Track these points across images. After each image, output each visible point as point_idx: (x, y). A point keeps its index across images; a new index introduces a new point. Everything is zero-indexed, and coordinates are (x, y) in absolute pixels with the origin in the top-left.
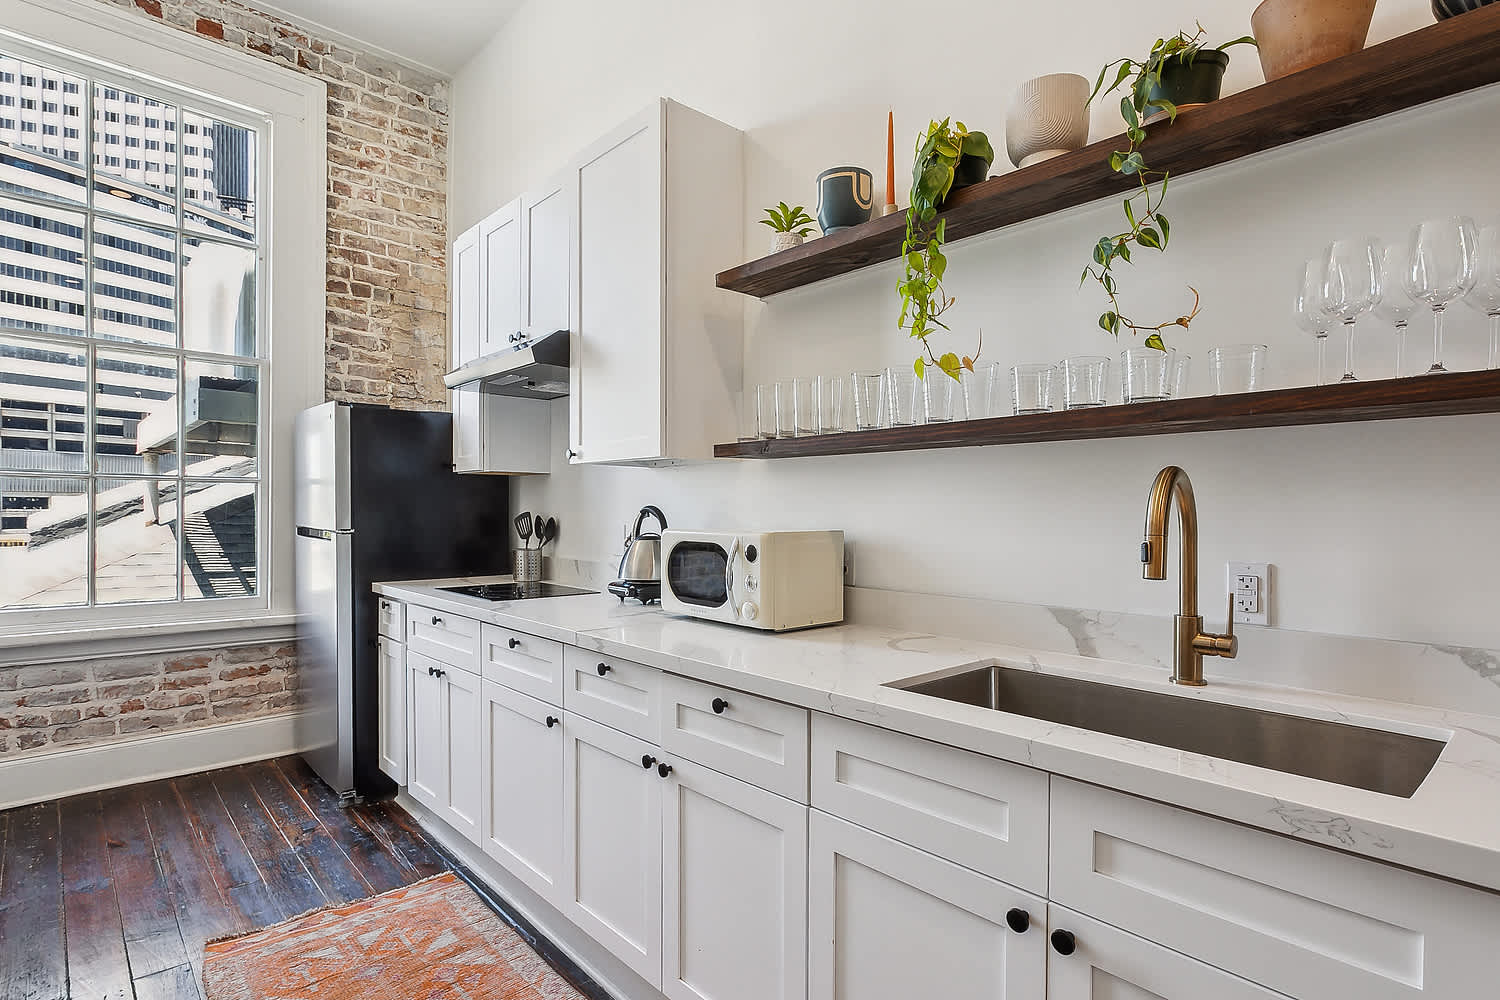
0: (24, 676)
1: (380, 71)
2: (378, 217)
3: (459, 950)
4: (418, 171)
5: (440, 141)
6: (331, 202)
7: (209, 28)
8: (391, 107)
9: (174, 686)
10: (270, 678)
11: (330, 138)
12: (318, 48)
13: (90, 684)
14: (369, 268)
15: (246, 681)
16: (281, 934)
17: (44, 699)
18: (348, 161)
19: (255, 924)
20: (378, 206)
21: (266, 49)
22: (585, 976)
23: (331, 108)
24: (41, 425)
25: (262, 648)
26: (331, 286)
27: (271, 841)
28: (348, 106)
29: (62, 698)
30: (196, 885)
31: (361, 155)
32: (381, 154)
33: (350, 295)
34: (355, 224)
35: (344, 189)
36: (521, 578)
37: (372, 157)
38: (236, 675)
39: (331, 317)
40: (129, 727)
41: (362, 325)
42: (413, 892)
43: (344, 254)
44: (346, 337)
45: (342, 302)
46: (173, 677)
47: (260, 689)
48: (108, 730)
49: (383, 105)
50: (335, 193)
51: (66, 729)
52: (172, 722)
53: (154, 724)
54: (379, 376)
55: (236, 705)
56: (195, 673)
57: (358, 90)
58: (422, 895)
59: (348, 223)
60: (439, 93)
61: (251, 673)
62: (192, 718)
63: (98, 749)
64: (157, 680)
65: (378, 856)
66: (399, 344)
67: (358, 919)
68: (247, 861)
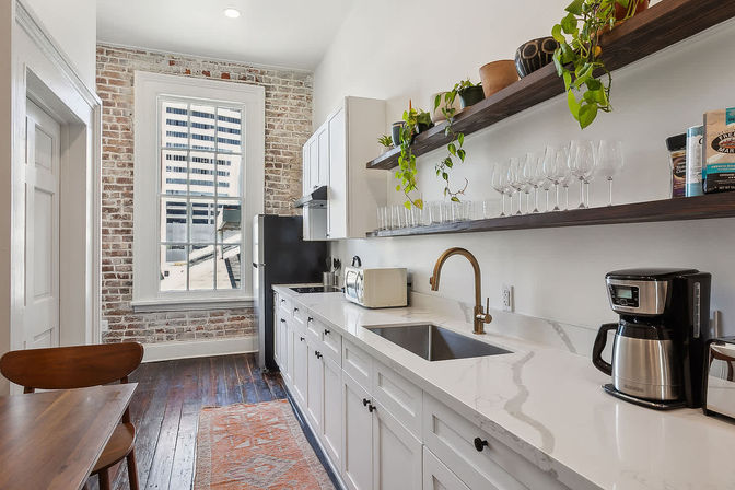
0: (168, 314)
1: (285, 76)
2: (285, 135)
3: (277, 423)
4: (301, 113)
5: (309, 99)
6: (267, 132)
7: (226, 76)
8: (290, 89)
9: (213, 322)
10: (245, 321)
11: (267, 107)
12: (262, 73)
13: (187, 319)
14: (281, 156)
15: (237, 322)
16: (225, 409)
17: (174, 323)
18: (273, 115)
19: (218, 405)
20: (285, 131)
21: (244, 78)
22: (315, 439)
23: (267, 95)
24: (205, 213)
25: (242, 309)
26: (267, 165)
27: (234, 381)
28: (273, 93)
29: (179, 323)
30: (207, 392)
31: (279, 111)
32: (286, 109)
33: (274, 168)
34: (276, 139)
35: (271, 126)
36: (326, 285)
37: (283, 111)
38: (233, 319)
39: (267, 178)
40: (199, 336)
41: (278, 179)
42: (272, 404)
43: (272, 152)
44: (272, 185)
45: (271, 172)
46: (213, 318)
47: (241, 326)
48: (192, 336)
49: (287, 90)
50: (268, 128)
51: (180, 335)
52: (212, 335)
53: (206, 336)
54: (285, 199)
55: (233, 331)
56: (220, 317)
57: (277, 86)
58: (274, 405)
59: (273, 140)
60: (309, 79)
61: (238, 319)
62: (218, 335)
63: (189, 343)
64: (207, 319)
65: (265, 391)
66: (294, 186)
67: (250, 409)
68: (224, 387)
